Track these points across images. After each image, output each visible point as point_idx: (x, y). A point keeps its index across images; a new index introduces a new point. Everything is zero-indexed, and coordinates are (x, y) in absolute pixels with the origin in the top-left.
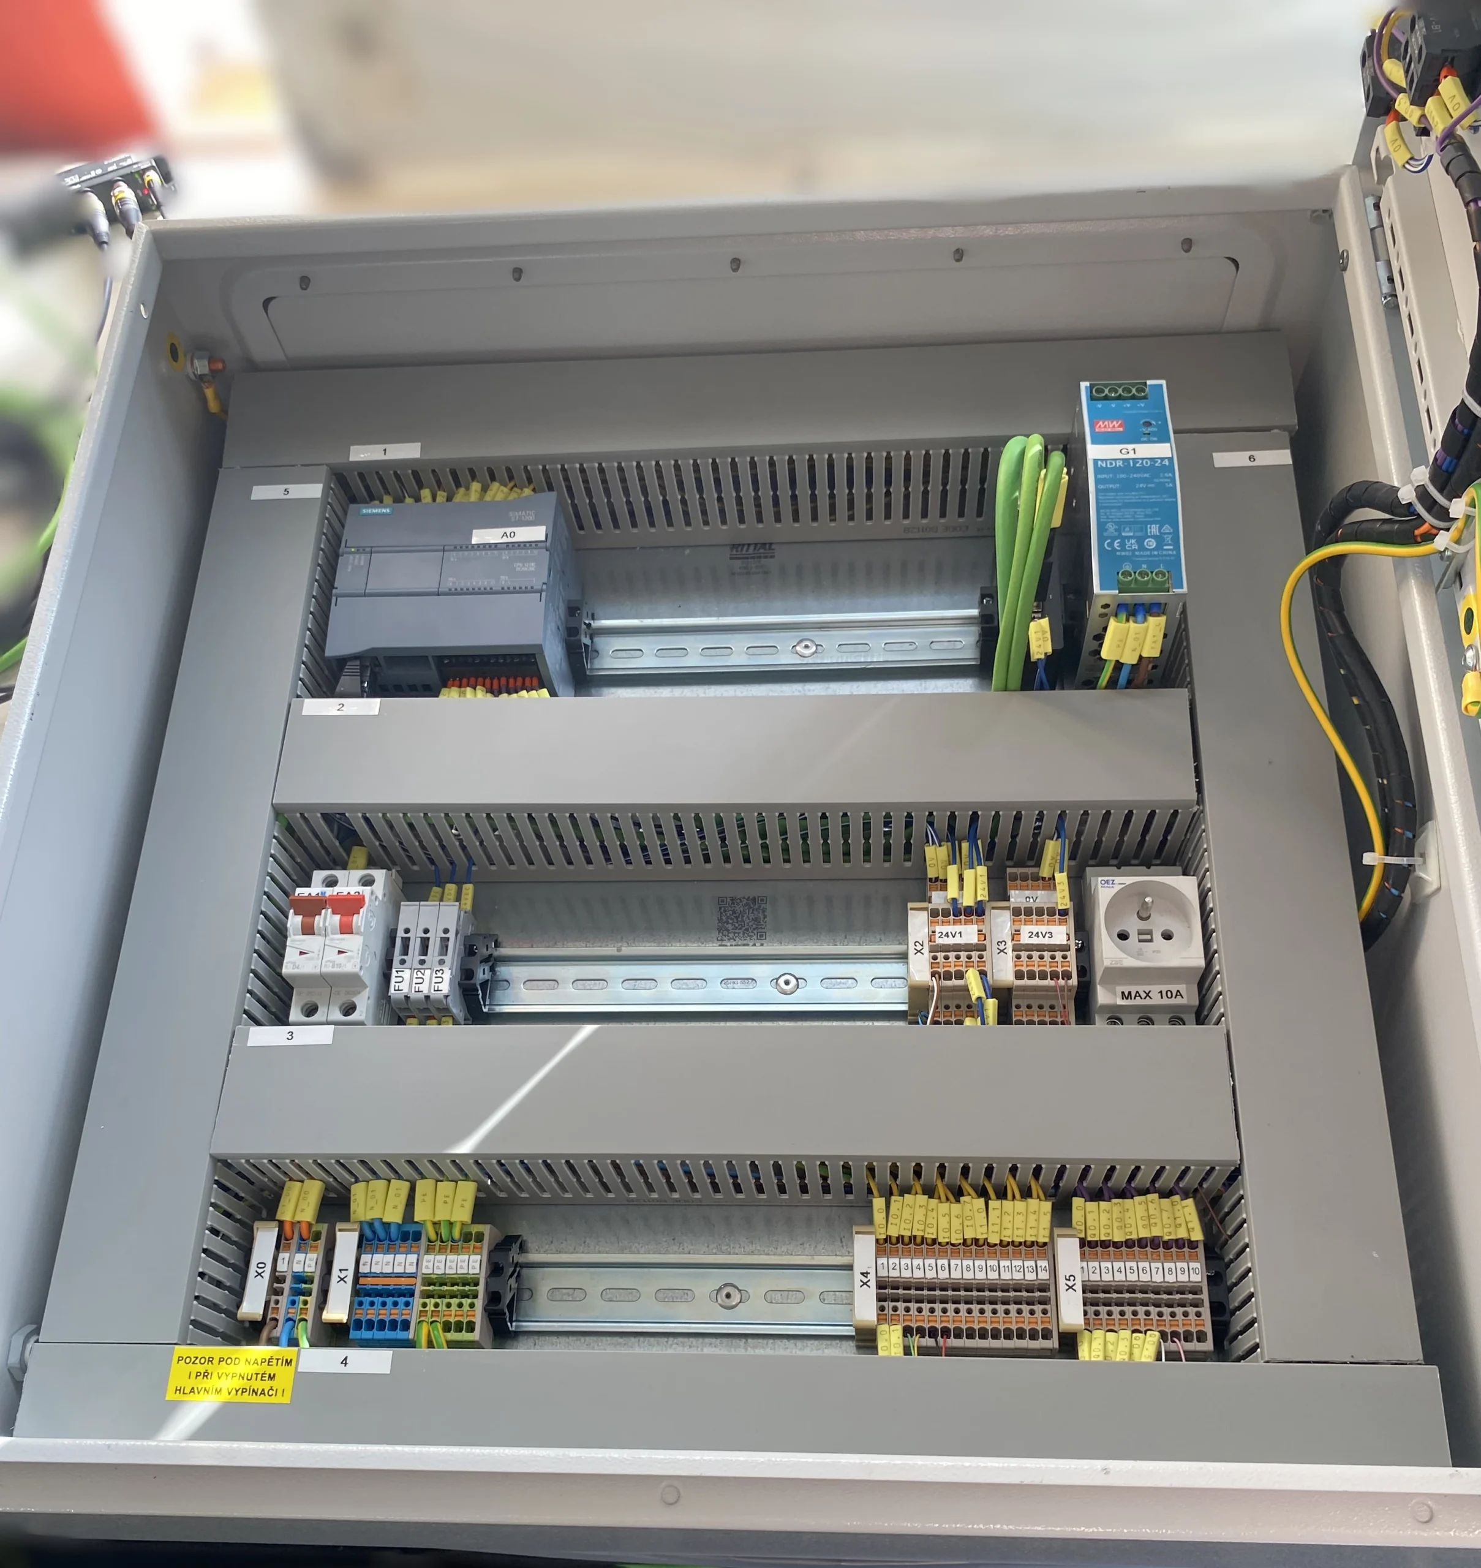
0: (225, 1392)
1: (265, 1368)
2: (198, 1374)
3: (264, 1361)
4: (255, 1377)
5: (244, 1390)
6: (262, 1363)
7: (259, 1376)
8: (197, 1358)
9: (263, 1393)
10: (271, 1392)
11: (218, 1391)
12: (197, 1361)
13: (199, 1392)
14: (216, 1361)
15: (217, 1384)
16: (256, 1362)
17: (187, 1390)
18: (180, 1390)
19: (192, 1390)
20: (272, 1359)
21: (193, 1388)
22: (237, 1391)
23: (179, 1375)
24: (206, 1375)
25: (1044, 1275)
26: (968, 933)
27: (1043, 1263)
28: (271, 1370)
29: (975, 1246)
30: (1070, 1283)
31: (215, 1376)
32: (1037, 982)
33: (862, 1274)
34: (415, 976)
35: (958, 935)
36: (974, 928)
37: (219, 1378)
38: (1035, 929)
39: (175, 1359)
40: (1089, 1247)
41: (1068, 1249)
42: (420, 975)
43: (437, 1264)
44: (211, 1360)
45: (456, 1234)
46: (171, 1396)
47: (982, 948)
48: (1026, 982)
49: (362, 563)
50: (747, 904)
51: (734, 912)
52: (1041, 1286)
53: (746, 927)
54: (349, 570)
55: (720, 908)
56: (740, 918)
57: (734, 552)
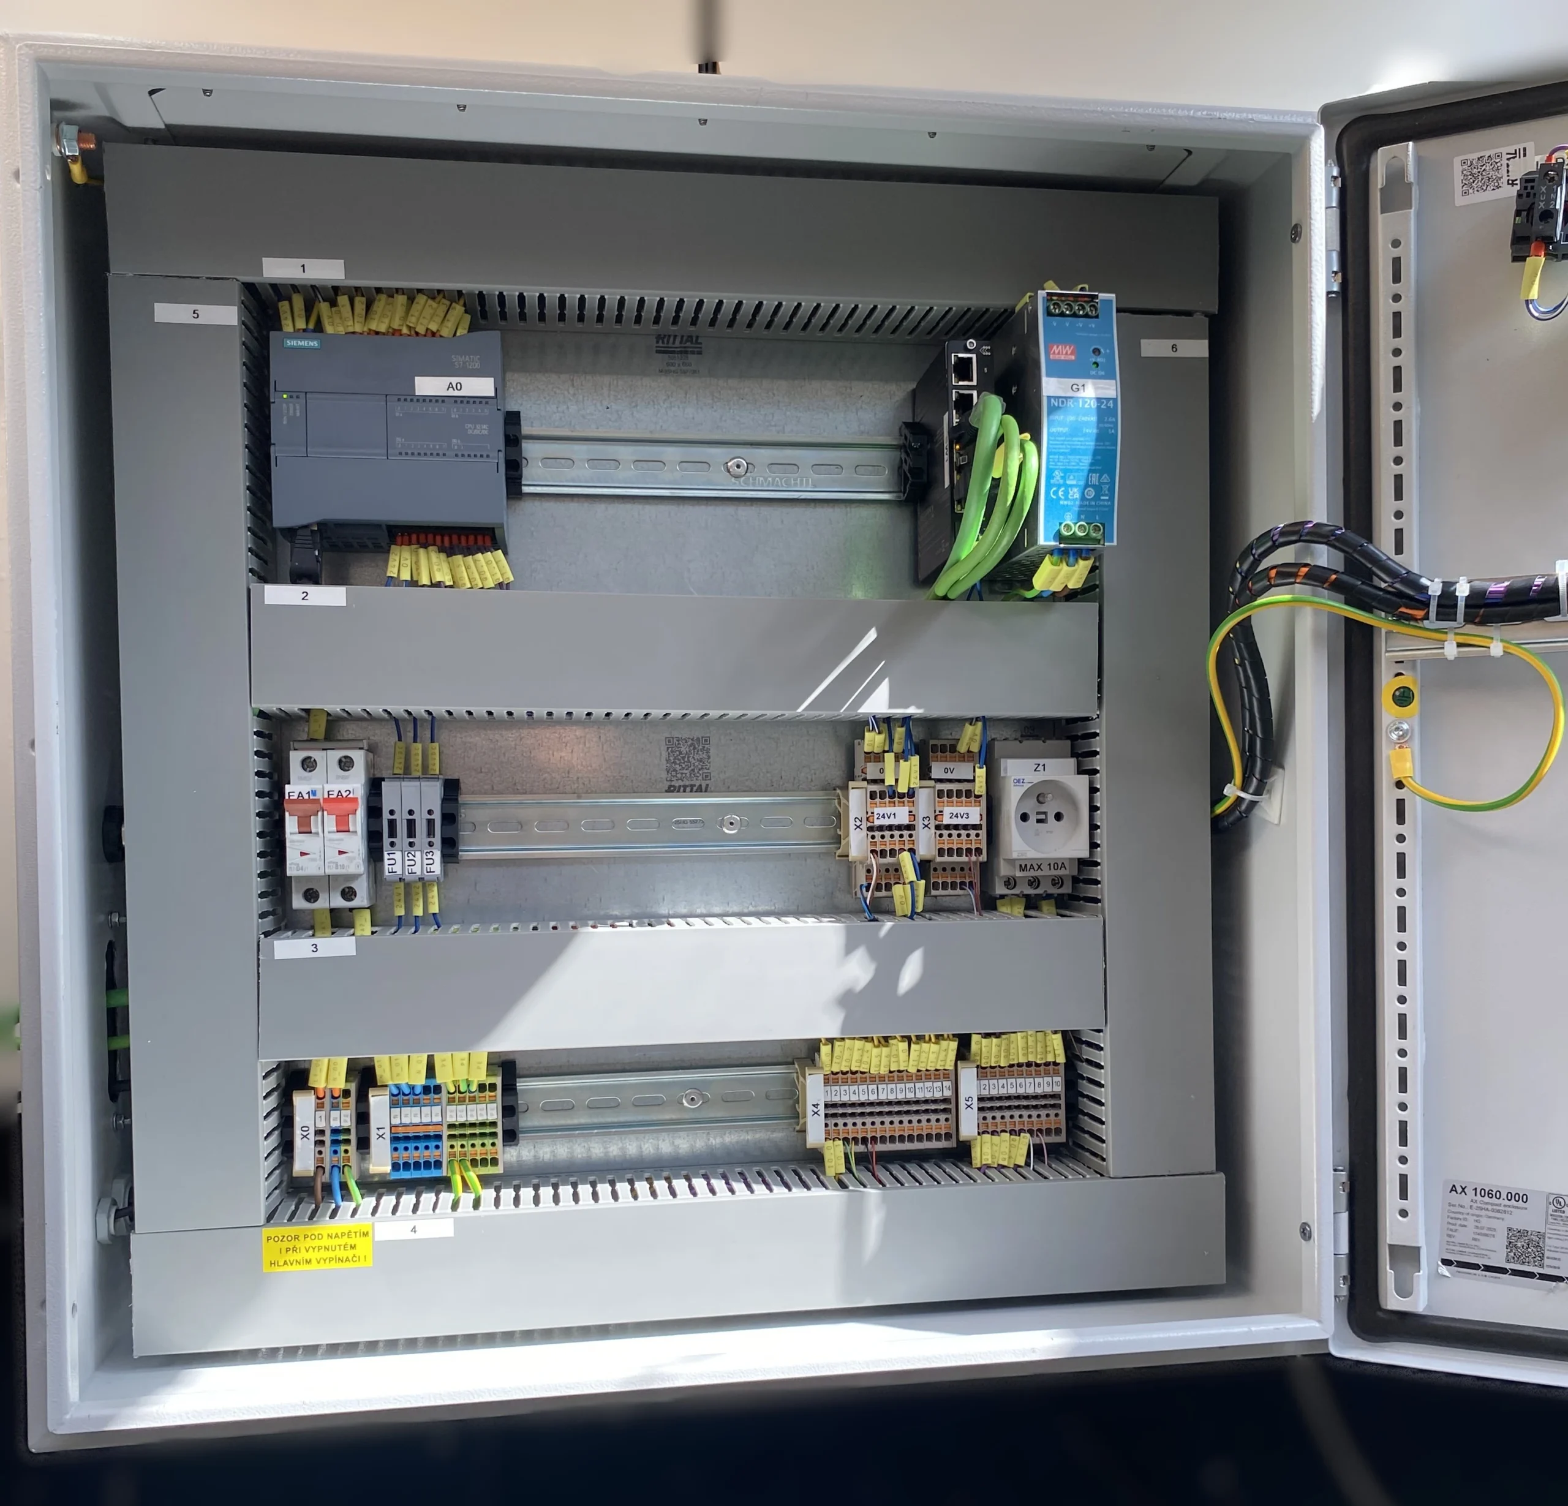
0: (314, 1261)
1: (345, 1240)
2: (288, 1250)
3: (343, 1234)
4: (338, 1248)
5: (331, 1259)
6: (342, 1236)
7: (342, 1247)
8: (284, 1237)
9: (347, 1260)
10: (355, 1259)
11: (309, 1262)
12: (285, 1239)
13: (292, 1264)
14: (301, 1238)
15: (308, 1256)
16: (337, 1236)
17: (281, 1263)
18: (274, 1263)
19: (285, 1263)
20: (350, 1232)
21: (285, 1261)
22: (325, 1260)
23: (269, 1251)
24: (294, 1249)
25: (948, 1093)
26: (900, 814)
27: (947, 1084)
28: (350, 1242)
29: (898, 1076)
30: (969, 1103)
31: (303, 1250)
32: (955, 858)
33: (814, 1105)
34: (407, 858)
35: (892, 816)
36: (906, 809)
37: (307, 1251)
38: (956, 810)
39: (264, 1239)
40: (984, 1072)
41: (968, 1076)
42: (411, 857)
43: (458, 1114)
44: (296, 1238)
45: (474, 1088)
46: (267, 1269)
47: (910, 827)
48: (946, 858)
49: (298, 414)
50: (692, 744)
51: (681, 753)
52: (945, 1100)
53: (692, 767)
54: (285, 422)
55: (668, 748)
56: (686, 759)
57: (660, 344)
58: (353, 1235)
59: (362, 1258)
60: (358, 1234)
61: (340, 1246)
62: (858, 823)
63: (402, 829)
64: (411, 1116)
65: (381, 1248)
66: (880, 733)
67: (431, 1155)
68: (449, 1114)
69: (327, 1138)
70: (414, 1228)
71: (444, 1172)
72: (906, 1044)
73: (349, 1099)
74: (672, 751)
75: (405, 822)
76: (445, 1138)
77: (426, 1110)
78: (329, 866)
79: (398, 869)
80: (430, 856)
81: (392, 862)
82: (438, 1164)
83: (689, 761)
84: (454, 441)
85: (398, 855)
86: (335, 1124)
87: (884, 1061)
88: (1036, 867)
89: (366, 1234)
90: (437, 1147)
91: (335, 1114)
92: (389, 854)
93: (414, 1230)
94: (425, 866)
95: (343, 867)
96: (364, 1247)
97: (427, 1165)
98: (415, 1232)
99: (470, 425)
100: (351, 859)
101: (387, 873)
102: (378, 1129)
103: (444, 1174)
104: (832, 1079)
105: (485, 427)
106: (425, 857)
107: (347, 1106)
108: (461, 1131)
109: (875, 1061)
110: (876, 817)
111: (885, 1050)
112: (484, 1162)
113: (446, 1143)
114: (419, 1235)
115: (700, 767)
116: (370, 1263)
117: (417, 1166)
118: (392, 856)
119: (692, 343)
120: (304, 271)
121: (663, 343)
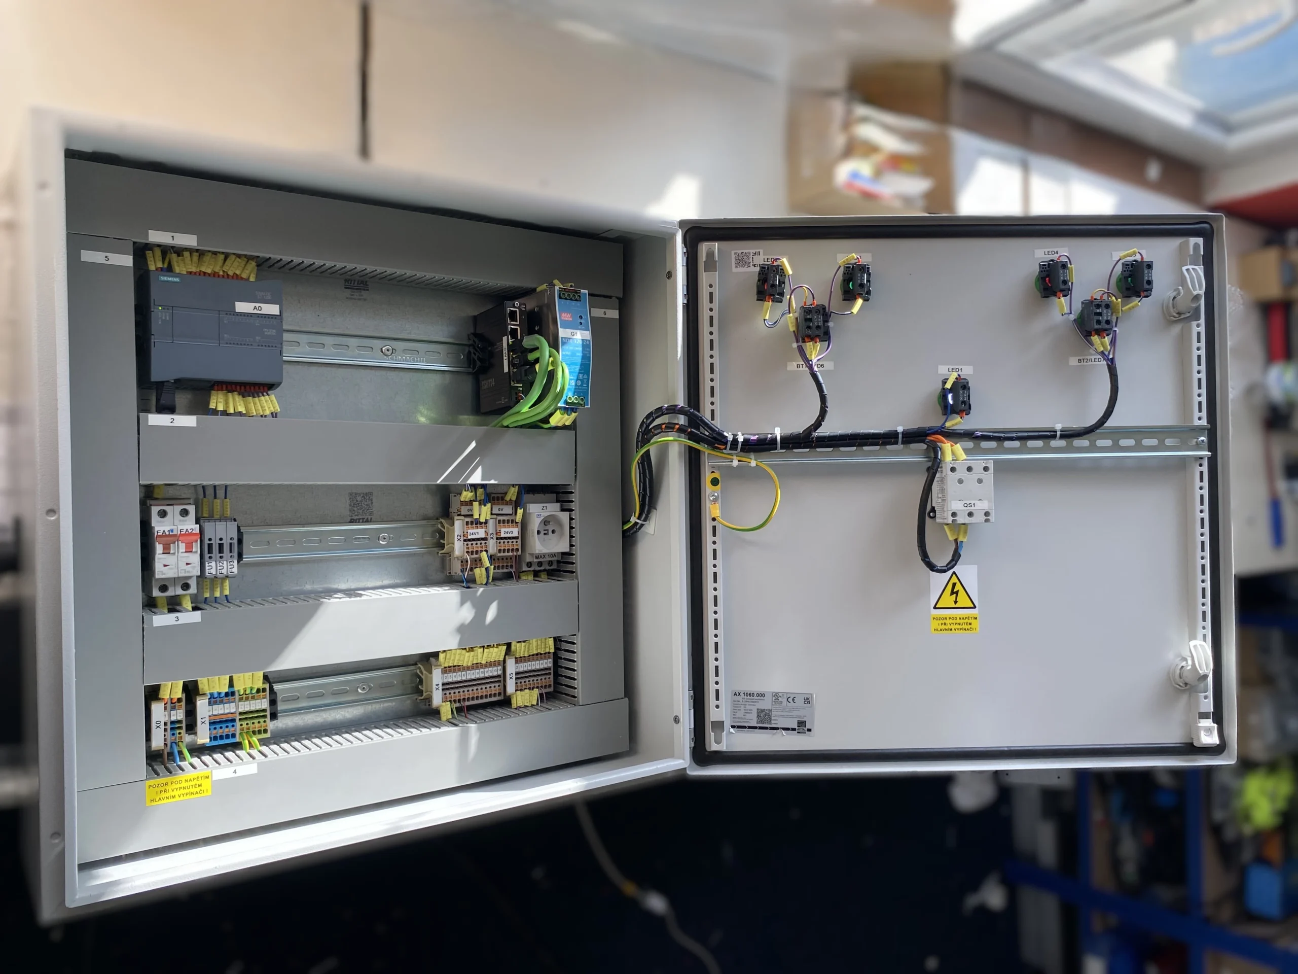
0: (177, 796)
1: (196, 782)
2: (161, 792)
3: (194, 779)
4: (191, 787)
5: (187, 794)
6: (193, 780)
7: (194, 786)
8: (159, 784)
9: (197, 793)
10: (201, 792)
11: (174, 797)
12: (159, 786)
13: (163, 799)
14: (169, 784)
15: (173, 794)
16: (190, 780)
17: (157, 800)
18: (153, 800)
19: (160, 799)
20: (198, 777)
21: (160, 798)
22: (183, 795)
23: (150, 793)
24: (165, 791)
25: (500, 672)
26: (481, 533)
27: (500, 668)
28: (198, 783)
29: (477, 666)
30: (511, 676)
31: (170, 790)
32: (506, 554)
33: (436, 685)
34: (218, 565)
35: (477, 534)
36: (483, 530)
37: (173, 791)
38: (506, 530)
39: (147, 787)
40: (518, 660)
41: (511, 663)
42: (221, 564)
43: (245, 706)
44: (166, 784)
45: (254, 691)
46: (148, 804)
47: (485, 539)
48: (502, 554)
49: (168, 319)
50: (363, 496)
51: (357, 501)
52: (498, 676)
53: (363, 509)
54: (160, 323)
55: (350, 499)
56: (360, 504)
57: (347, 284)
58: (200, 778)
59: (205, 791)
60: (203, 778)
61: (192, 786)
62: (459, 538)
63: (215, 548)
64: (220, 710)
65: (217, 784)
66: (471, 492)
67: (230, 730)
68: (240, 707)
69: (169, 727)
70: (235, 770)
71: (237, 740)
72: (482, 649)
73: (182, 703)
74: (352, 500)
75: (217, 545)
76: (237, 720)
77: (227, 705)
78: (181, 572)
79: (213, 571)
80: (231, 564)
81: (210, 567)
82: (234, 736)
83: (361, 506)
84: (257, 338)
85: (213, 564)
86: (173, 718)
87: (471, 659)
88: (543, 557)
89: (207, 777)
90: (233, 726)
91: (173, 712)
92: (208, 563)
93: (235, 772)
94: (229, 569)
95: (189, 572)
96: (207, 785)
97: (227, 736)
98: (236, 773)
99: (266, 330)
100: (194, 567)
101: (207, 574)
102: (202, 718)
103: (238, 740)
104: (446, 670)
105: (274, 331)
106: (229, 564)
107: (180, 707)
108: (246, 716)
109: (466, 660)
110: (469, 534)
111: (472, 653)
112: (260, 732)
113: (238, 723)
114: (238, 775)
115: (367, 508)
116: (210, 793)
117: (221, 737)
118: (210, 564)
119: (363, 284)
120: (173, 240)
121: (348, 283)
